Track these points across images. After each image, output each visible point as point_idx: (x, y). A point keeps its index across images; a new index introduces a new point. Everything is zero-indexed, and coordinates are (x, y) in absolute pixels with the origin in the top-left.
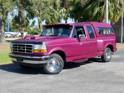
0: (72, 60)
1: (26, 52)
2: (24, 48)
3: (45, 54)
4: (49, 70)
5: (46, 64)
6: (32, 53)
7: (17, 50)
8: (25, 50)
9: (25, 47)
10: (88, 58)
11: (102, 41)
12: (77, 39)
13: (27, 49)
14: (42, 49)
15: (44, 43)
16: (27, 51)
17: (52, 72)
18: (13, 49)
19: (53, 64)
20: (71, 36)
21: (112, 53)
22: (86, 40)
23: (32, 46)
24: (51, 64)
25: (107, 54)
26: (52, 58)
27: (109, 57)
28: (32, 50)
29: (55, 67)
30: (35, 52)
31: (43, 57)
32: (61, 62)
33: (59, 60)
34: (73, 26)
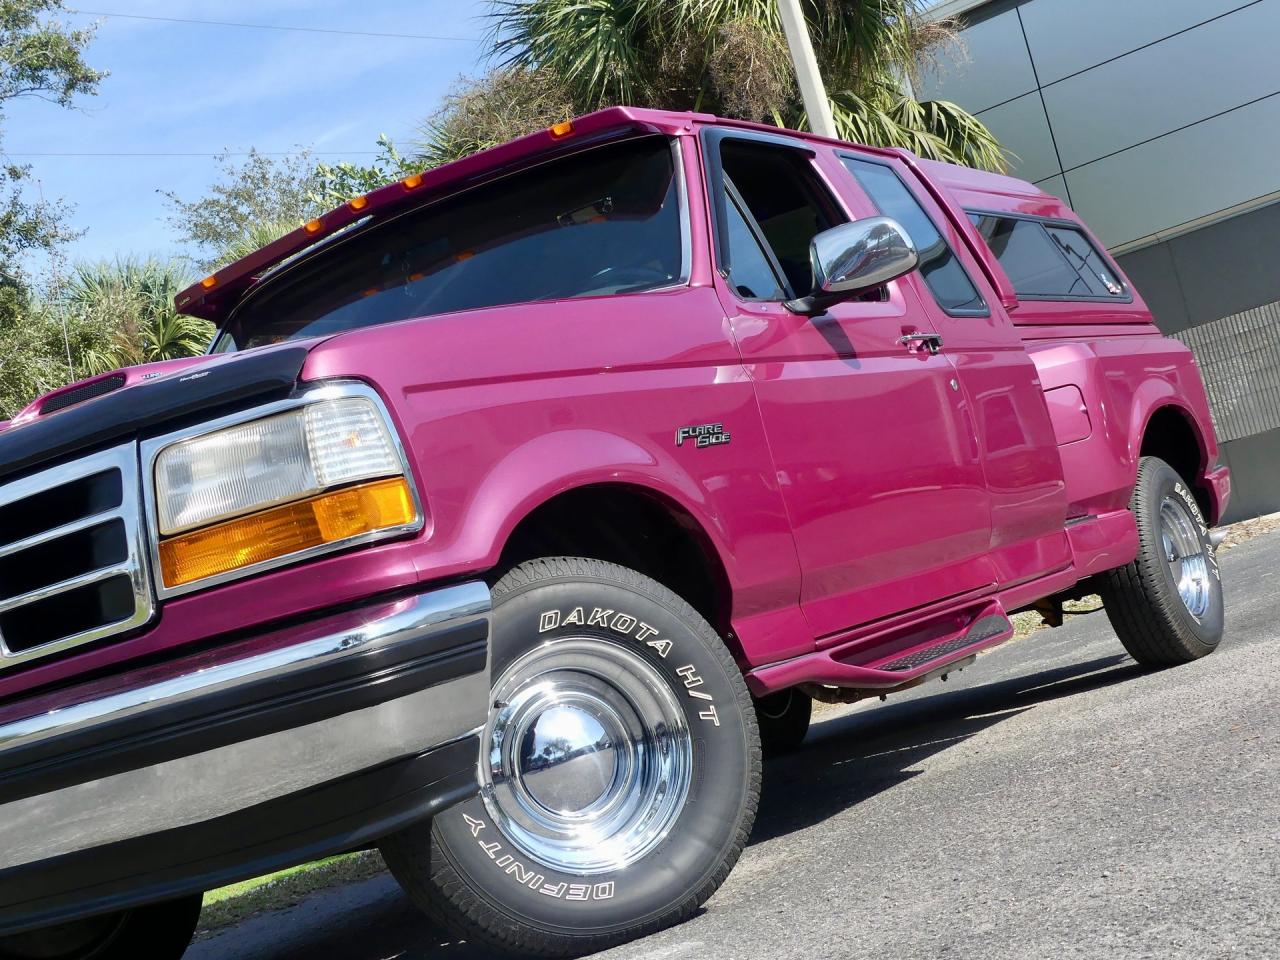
0: (824, 658)
19: (561, 754)
23: (113, 475)
24: (529, 760)
26: (527, 635)
28: (133, 566)
32: (691, 678)
33: (650, 644)
34: (679, 137)
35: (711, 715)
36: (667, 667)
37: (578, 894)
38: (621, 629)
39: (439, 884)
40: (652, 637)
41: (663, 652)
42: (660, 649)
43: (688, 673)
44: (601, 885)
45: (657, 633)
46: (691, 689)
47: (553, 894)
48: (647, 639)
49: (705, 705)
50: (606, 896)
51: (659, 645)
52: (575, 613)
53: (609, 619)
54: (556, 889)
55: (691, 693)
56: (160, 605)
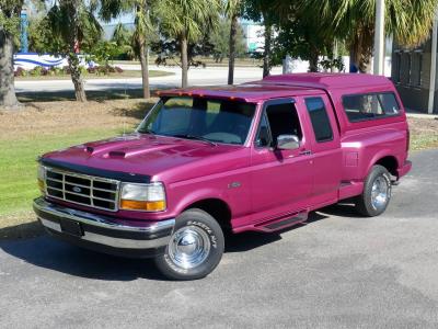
0: (252, 226)
1: (92, 205)
2: (87, 192)
3: (160, 217)
4: (173, 267)
5: (163, 249)
6: (116, 210)
7: (60, 194)
8: (92, 196)
9: (92, 188)
10: (308, 210)
11: (357, 145)
12: (272, 149)
13: (96, 193)
14: (150, 200)
15: (155, 178)
16: (96, 202)
17: (185, 272)
18: (48, 189)
19: (187, 244)
20: (248, 143)
21: (392, 182)
22: (304, 149)
23: (115, 185)
24: (180, 243)
25: (374, 188)
26: (184, 224)
27: (381, 199)
28: (116, 202)
29: (194, 255)
30: (124, 208)
31: (153, 228)
33: (207, 230)
35: (214, 246)
36: (210, 235)
41: (210, 232)
43: (213, 237)
47: (176, 270)
55: (213, 241)
56: (119, 210)
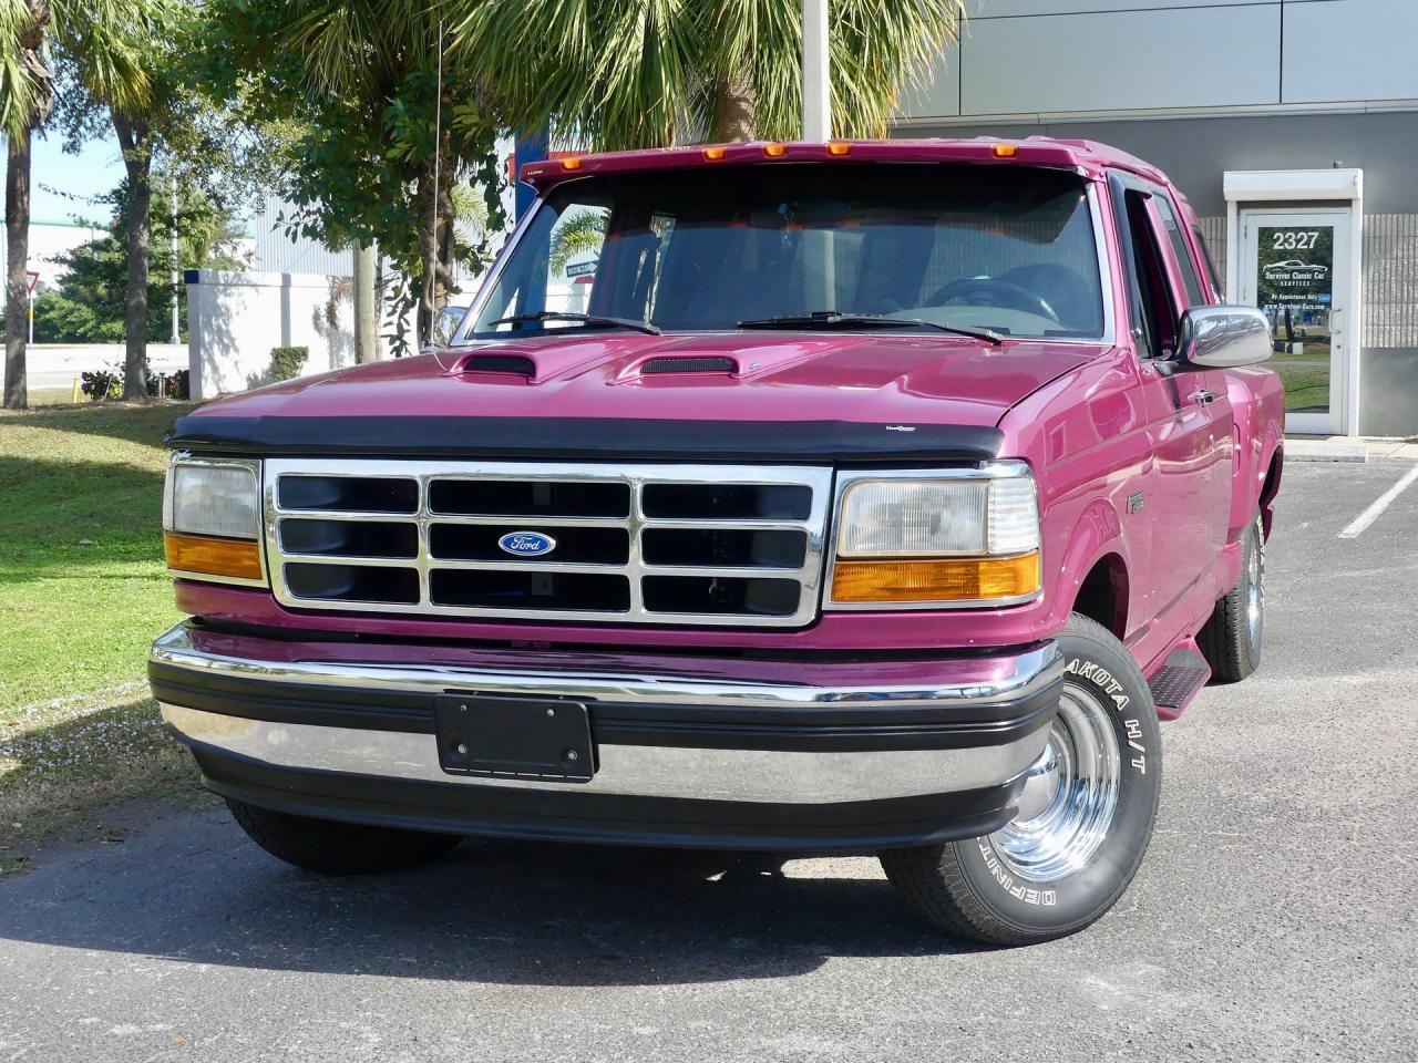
6: (804, 615)
9: (636, 522)
12: (1164, 365)
28: (807, 575)
32: (1134, 731)
33: (1113, 697)
34: (1095, 181)
35: (1140, 764)
36: (1118, 718)
37: (1032, 898)
38: (1098, 682)
39: (943, 873)
40: (1117, 692)
41: (1121, 705)
42: (1119, 702)
43: (1132, 725)
44: (1048, 893)
45: (1121, 689)
46: (1132, 740)
47: (1017, 896)
48: (1113, 693)
49: (1137, 754)
50: (1049, 903)
51: (1119, 699)
52: (1073, 664)
53: (1094, 671)
54: (1019, 891)
55: (1131, 743)
56: (820, 613)
